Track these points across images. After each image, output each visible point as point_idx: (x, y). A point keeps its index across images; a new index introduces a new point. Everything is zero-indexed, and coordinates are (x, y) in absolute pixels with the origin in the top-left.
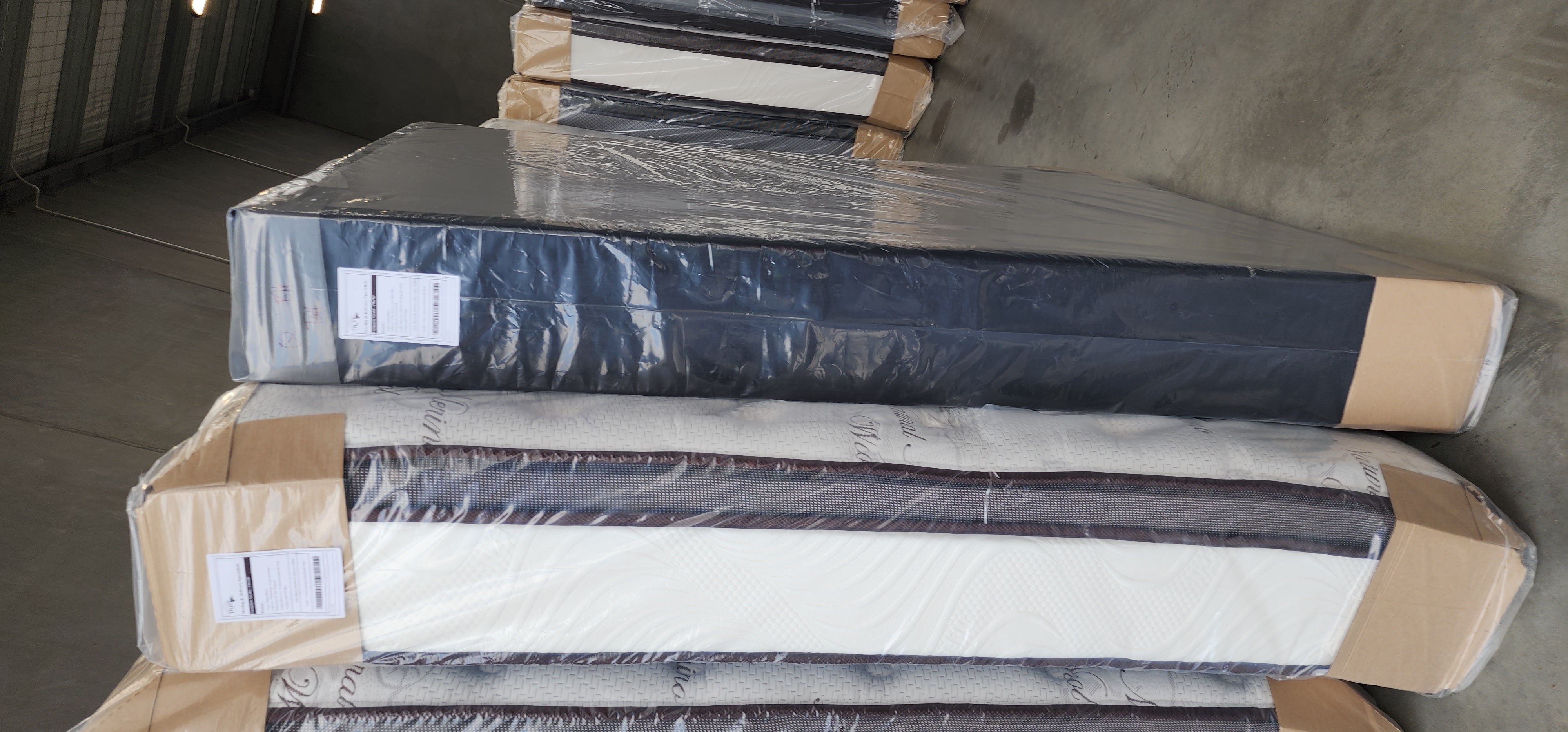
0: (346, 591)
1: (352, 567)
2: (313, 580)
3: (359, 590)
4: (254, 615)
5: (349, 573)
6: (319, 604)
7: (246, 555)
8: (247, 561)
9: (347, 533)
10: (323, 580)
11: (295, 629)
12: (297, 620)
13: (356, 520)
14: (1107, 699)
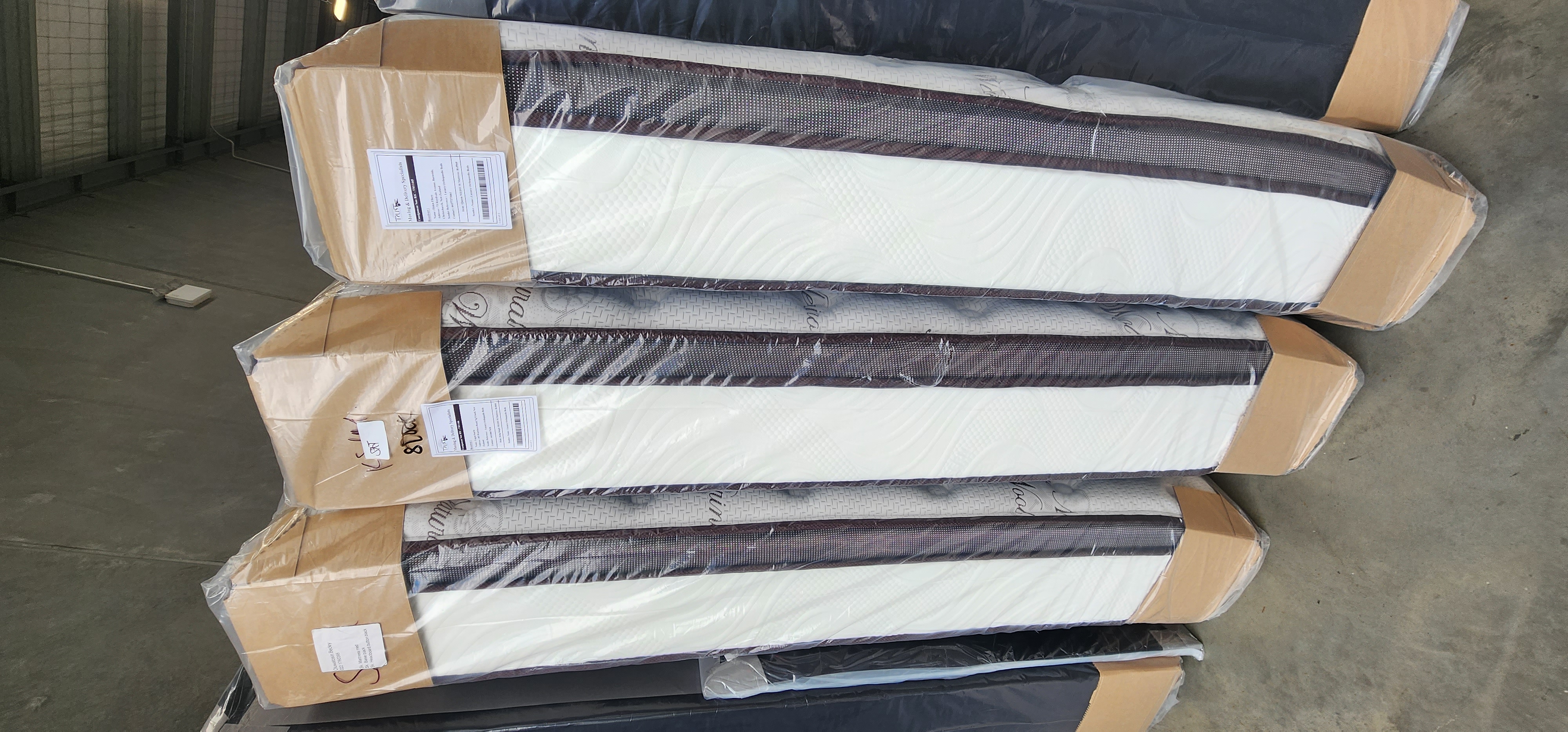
0: (511, 201)
1: (516, 176)
2: (479, 188)
3: (524, 200)
4: (421, 223)
5: (513, 182)
6: (486, 215)
7: (409, 153)
8: (410, 159)
9: (511, 138)
10: (488, 187)
11: (464, 240)
12: (465, 230)
13: (518, 124)
14: (1151, 332)
